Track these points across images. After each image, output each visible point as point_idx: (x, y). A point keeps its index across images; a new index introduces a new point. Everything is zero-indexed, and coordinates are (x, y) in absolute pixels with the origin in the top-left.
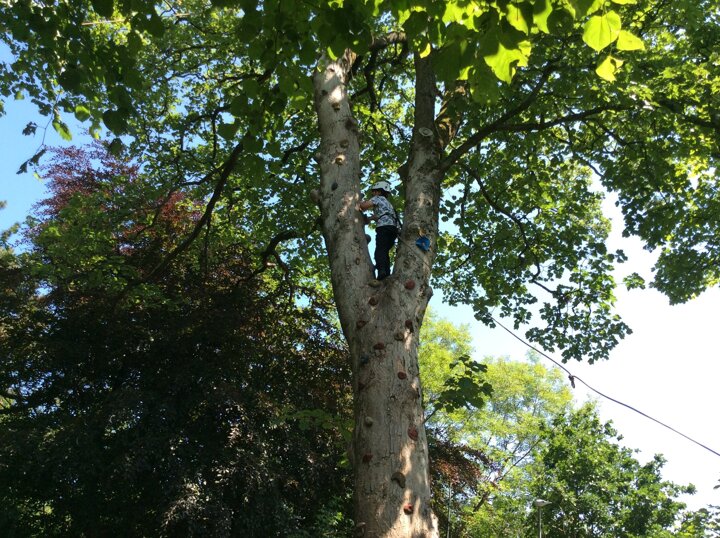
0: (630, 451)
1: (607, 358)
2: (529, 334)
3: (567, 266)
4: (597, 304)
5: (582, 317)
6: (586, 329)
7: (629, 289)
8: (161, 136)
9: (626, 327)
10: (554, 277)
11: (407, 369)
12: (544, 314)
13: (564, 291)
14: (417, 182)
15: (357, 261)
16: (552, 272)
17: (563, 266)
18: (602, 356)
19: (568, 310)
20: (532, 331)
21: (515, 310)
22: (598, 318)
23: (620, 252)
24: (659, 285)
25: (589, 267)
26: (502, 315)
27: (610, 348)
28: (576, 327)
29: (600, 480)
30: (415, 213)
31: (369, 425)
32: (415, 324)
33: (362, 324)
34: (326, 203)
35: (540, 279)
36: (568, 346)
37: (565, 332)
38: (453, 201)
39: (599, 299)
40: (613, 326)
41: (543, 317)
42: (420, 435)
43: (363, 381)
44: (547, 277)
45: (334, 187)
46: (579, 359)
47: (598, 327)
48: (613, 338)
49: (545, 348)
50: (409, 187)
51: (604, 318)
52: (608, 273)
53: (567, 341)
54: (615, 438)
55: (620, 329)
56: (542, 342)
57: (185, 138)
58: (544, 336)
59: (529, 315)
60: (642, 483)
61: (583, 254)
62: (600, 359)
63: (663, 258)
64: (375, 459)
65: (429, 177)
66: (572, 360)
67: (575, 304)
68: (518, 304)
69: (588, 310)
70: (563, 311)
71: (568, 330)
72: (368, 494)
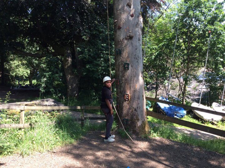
29: (202, 8)
72: (118, 10)
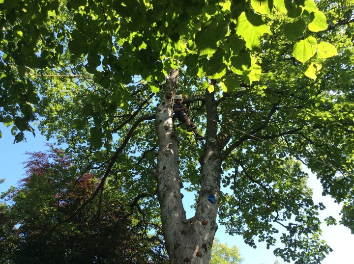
2: (275, 252)
3: (293, 212)
4: (312, 234)
5: (303, 241)
6: (306, 249)
7: (328, 225)
9: (328, 247)
10: (287, 217)
13: (292, 226)
14: (208, 166)
15: (175, 209)
16: (285, 215)
19: (295, 237)
20: (277, 250)
21: (267, 237)
23: (321, 204)
24: (344, 223)
25: (305, 212)
26: (259, 241)
27: (321, 260)
30: (207, 182)
32: (208, 246)
33: (177, 246)
34: (160, 176)
35: (279, 219)
36: (297, 259)
38: (229, 176)
39: (312, 231)
40: (321, 246)
41: (282, 242)
44: (283, 219)
45: (164, 168)
47: (313, 247)
48: (322, 254)
49: (285, 260)
50: (204, 168)
51: (316, 242)
52: (316, 216)
53: (297, 256)
55: (325, 248)
56: (283, 256)
58: (284, 253)
59: (275, 240)
61: (301, 205)
63: (345, 208)
65: (214, 163)
67: (300, 234)
68: (268, 234)
69: (307, 237)
70: (293, 238)
71: (297, 249)
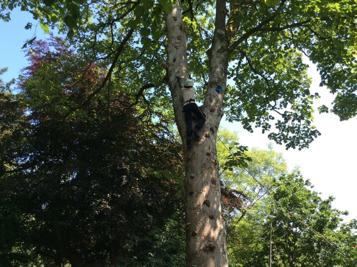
0: (317, 193)
1: (308, 147)
2: (270, 136)
3: (290, 102)
4: (304, 121)
5: (296, 127)
6: (298, 133)
7: (320, 113)
8: (85, 34)
9: (318, 132)
10: (283, 107)
11: (210, 151)
12: (277, 126)
13: (288, 114)
14: (216, 58)
16: (282, 104)
17: (288, 102)
18: (305, 147)
19: (289, 124)
20: (271, 134)
21: (263, 124)
22: (304, 127)
23: (317, 94)
24: (335, 111)
25: (301, 102)
26: (256, 127)
27: (310, 142)
28: (293, 133)
29: (302, 207)
30: (215, 74)
31: (192, 178)
32: (215, 129)
34: (170, 69)
35: (276, 108)
36: (289, 142)
37: (287, 135)
38: (233, 69)
39: (305, 118)
40: (311, 131)
41: (277, 127)
42: (217, 183)
43: (189, 157)
44: (279, 107)
45: (174, 61)
46: (294, 148)
47: (304, 132)
48: (311, 138)
49: (277, 143)
50: (212, 61)
51: (307, 128)
52: (310, 105)
53: (288, 139)
54: (310, 187)
55: (315, 133)
56: (275, 140)
57: (97, 35)
58: (277, 137)
59: (270, 126)
60: (322, 209)
61: (298, 95)
62: (304, 148)
63: (338, 98)
64: (195, 193)
65: (222, 56)
66: (291, 149)
67: (293, 121)
68: (264, 121)
69: (299, 124)
70: (287, 124)
71: (289, 134)
72: (192, 210)
